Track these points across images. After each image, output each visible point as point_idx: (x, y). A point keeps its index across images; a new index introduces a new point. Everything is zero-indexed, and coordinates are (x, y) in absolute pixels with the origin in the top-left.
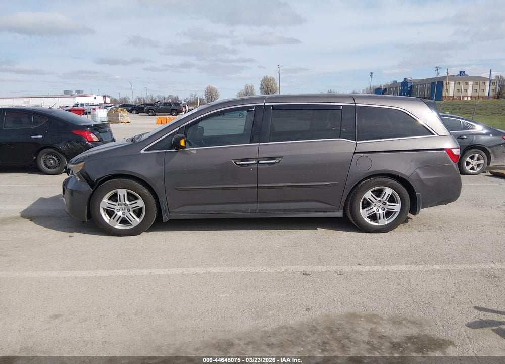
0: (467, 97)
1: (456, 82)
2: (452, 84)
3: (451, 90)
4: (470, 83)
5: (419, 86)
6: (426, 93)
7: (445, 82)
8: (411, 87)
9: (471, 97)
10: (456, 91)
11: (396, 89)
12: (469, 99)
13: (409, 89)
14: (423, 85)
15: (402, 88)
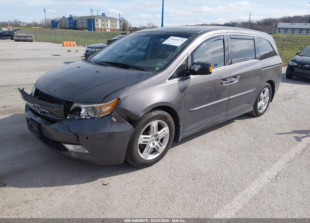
0: (108, 29)
1: (101, 20)
2: (99, 21)
3: (99, 24)
4: (109, 21)
5: (80, 20)
6: (85, 25)
7: (95, 19)
8: (75, 21)
9: (110, 29)
10: (102, 25)
11: (65, 22)
12: (109, 30)
13: (74, 22)
14: (82, 20)
15: (69, 21)
